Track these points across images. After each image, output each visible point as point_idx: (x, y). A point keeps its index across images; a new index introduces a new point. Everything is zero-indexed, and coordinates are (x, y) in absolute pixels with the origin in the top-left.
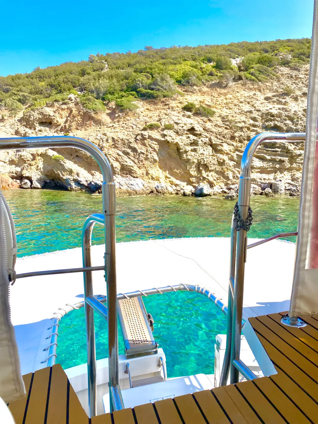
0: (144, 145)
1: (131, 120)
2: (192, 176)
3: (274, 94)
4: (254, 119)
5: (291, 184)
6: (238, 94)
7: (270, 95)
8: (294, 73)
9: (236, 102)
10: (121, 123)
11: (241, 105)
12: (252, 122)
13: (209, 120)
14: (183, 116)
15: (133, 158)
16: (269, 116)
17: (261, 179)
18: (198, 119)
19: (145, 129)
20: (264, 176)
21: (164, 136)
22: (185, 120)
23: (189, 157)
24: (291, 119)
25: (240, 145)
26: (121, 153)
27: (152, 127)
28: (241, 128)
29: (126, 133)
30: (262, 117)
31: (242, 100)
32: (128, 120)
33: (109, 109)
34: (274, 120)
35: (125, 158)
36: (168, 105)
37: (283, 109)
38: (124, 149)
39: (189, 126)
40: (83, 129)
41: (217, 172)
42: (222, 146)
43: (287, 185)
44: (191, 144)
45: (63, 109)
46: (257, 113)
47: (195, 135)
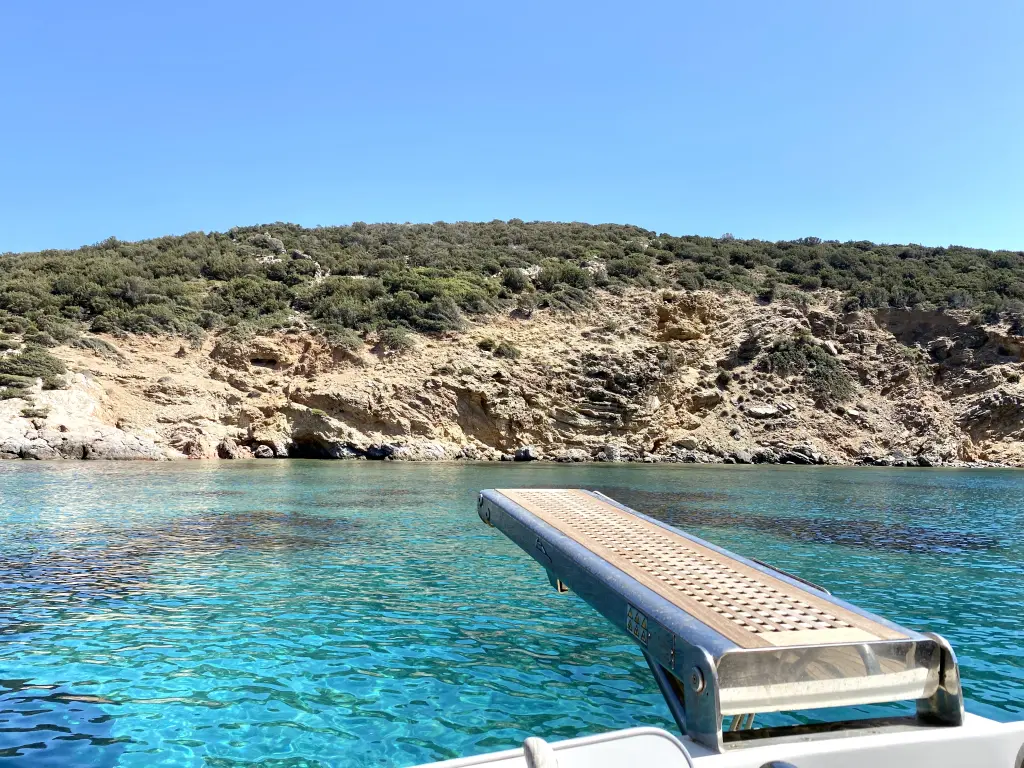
0: (439, 395)
1: (410, 360)
2: (502, 438)
3: (594, 328)
4: (573, 363)
5: (628, 449)
6: (547, 328)
7: (588, 329)
8: (615, 299)
9: (544, 337)
10: (395, 364)
11: (551, 341)
12: (570, 366)
13: (516, 363)
14: (482, 356)
15: (424, 412)
16: (590, 359)
17: (589, 442)
18: (502, 360)
19: (434, 374)
20: (592, 438)
21: (464, 383)
22: (485, 363)
23: (499, 411)
24: (620, 364)
25: (558, 396)
26: (407, 406)
27: (444, 371)
28: (558, 374)
29: (409, 378)
30: (582, 359)
31: (552, 335)
32: (405, 361)
34: (598, 364)
35: (414, 412)
36: (457, 340)
37: (608, 350)
38: (409, 401)
39: (493, 371)
41: (532, 432)
42: (537, 397)
43: (622, 450)
44: (499, 395)
45: (293, 341)
46: (576, 354)
47: (502, 382)
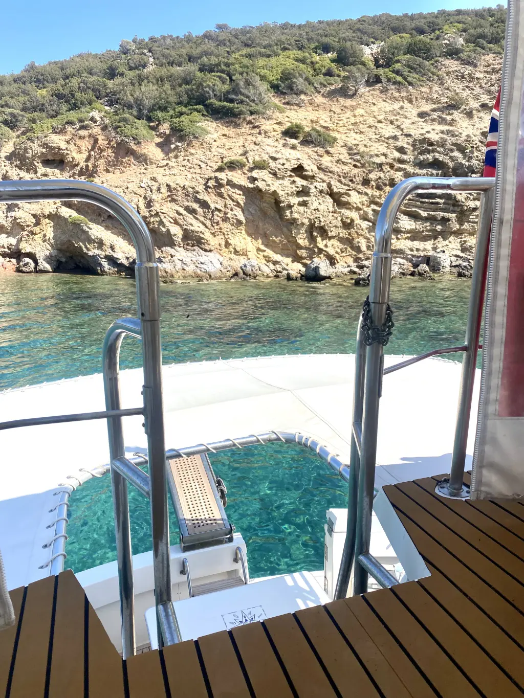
0: (221, 195)
1: (197, 153)
2: (300, 248)
3: (434, 106)
4: (401, 150)
5: (461, 257)
6: (374, 108)
7: (427, 108)
8: (467, 70)
9: (371, 121)
10: (181, 159)
11: (379, 125)
12: (397, 155)
13: (328, 153)
14: (284, 145)
15: (202, 219)
16: (424, 145)
17: (412, 250)
18: (309, 150)
19: (220, 169)
20: (416, 244)
21: (253, 180)
22: (288, 152)
23: (296, 216)
24: (462, 149)
25: (377, 193)
26: (182, 210)
27: (232, 166)
28: (380, 166)
29: (190, 176)
30: (413, 146)
31: (381, 118)
32: (192, 154)
33: (159, 136)
34: (433, 151)
35: (190, 218)
36: (258, 127)
37: (448, 132)
38: (186, 204)
39: (294, 164)
40: (117, 171)
41: (341, 240)
42: (349, 195)
43: (454, 259)
44: (298, 194)
45: (81, 138)
46: (406, 140)
47: (305, 178)
